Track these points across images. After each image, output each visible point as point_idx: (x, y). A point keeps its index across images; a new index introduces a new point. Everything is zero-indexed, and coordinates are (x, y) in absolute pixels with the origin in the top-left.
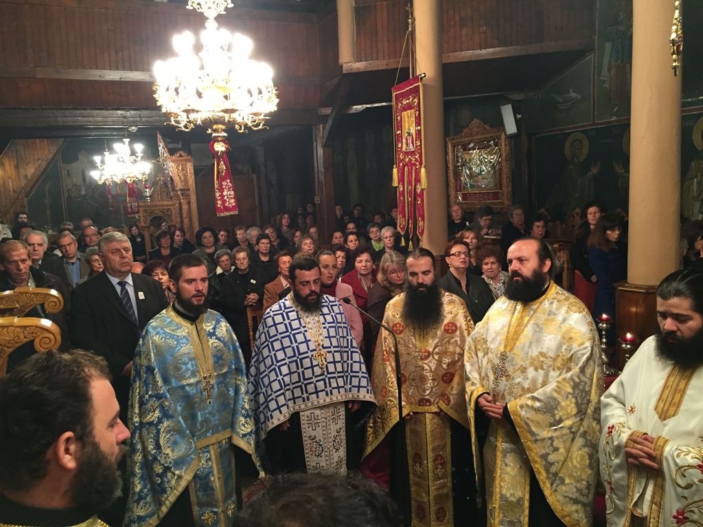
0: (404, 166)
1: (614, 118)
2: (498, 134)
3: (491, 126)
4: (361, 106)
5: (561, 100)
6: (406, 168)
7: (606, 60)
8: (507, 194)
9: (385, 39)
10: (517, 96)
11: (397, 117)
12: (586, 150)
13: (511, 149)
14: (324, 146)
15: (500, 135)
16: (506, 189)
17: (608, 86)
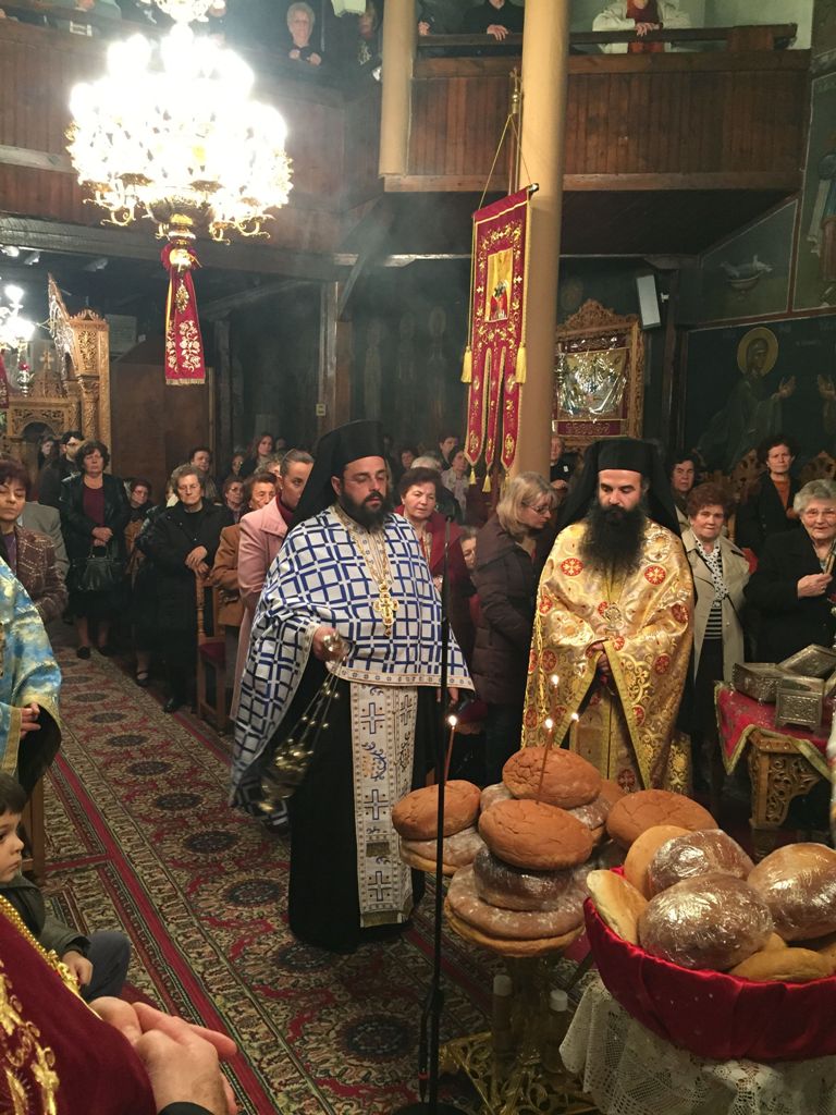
0: (484, 348)
1: (825, 305)
2: (627, 325)
3: (615, 312)
4: (406, 256)
5: (737, 274)
6: (489, 351)
7: (818, 211)
8: (635, 425)
9: (460, 140)
10: (663, 263)
11: (478, 263)
12: (773, 355)
13: (646, 351)
14: (341, 320)
15: (631, 328)
16: (635, 416)
17: (818, 252)
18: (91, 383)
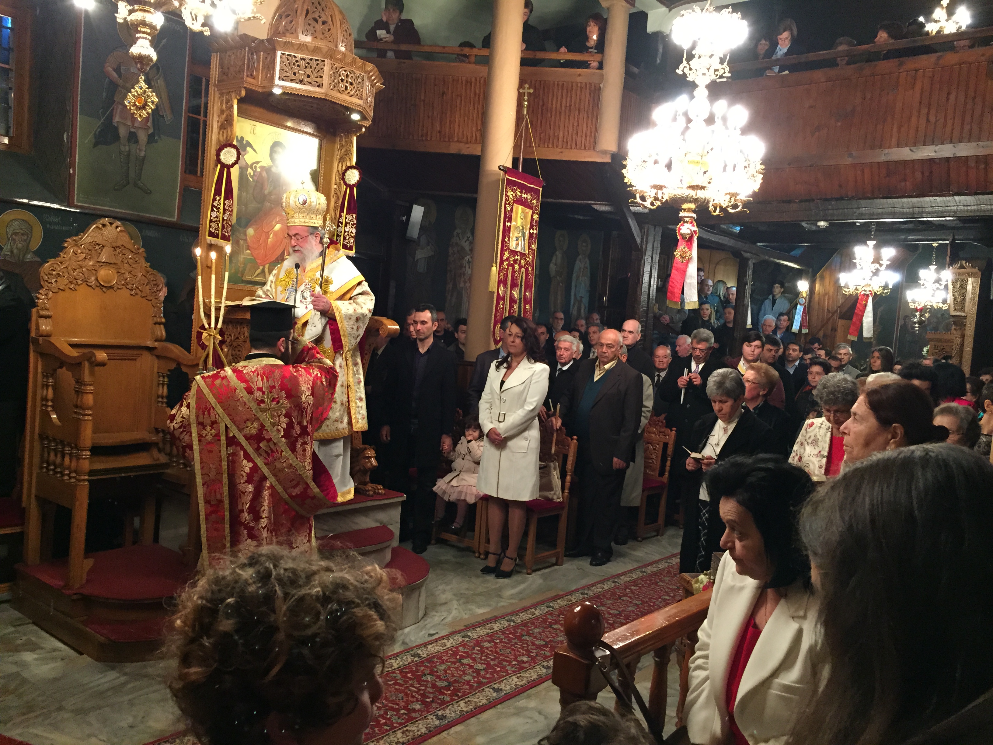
18: (960, 322)
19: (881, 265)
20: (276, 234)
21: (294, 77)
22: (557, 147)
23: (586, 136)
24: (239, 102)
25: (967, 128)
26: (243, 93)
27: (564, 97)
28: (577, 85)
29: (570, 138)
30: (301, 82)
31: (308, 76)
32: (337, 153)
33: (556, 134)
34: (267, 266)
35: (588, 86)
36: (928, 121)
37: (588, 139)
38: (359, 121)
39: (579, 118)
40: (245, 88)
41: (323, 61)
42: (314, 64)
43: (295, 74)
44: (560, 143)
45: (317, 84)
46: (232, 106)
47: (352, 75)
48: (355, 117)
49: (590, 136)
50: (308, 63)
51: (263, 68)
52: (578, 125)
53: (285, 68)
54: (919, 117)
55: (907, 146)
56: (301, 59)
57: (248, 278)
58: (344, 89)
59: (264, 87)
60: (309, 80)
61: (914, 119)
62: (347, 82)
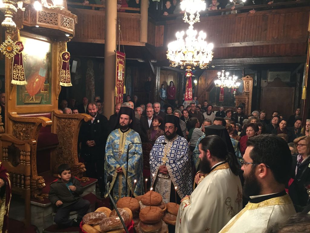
18: (247, 94)
19: (226, 77)
20: (37, 83)
21: (45, 21)
22: (127, 41)
23: (136, 37)
24: (20, 30)
25: (257, 36)
26: (22, 27)
27: (128, 23)
28: (132, 19)
29: (131, 37)
30: (48, 23)
31: (51, 20)
32: (58, 49)
33: (126, 36)
34: (34, 96)
35: (136, 20)
36: (245, 34)
37: (137, 38)
38: (69, 37)
39: (133, 31)
40: (23, 25)
41: (57, 14)
42: (53, 15)
43: (45, 19)
44: (128, 39)
45: (55, 24)
46: (17, 32)
47: (68, 20)
48: (68, 35)
49: (138, 37)
50: (51, 15)
51: (31, 17)
52: (133, 33)
53: (41, 17)
54: (242, 33)
55: (239, 42)
56: (48, 13)
57: (27, 102)
58: (66, 25)
59: (31, 25)
60: (51, 22)
61: (241, 34)
62: (67, 23)
